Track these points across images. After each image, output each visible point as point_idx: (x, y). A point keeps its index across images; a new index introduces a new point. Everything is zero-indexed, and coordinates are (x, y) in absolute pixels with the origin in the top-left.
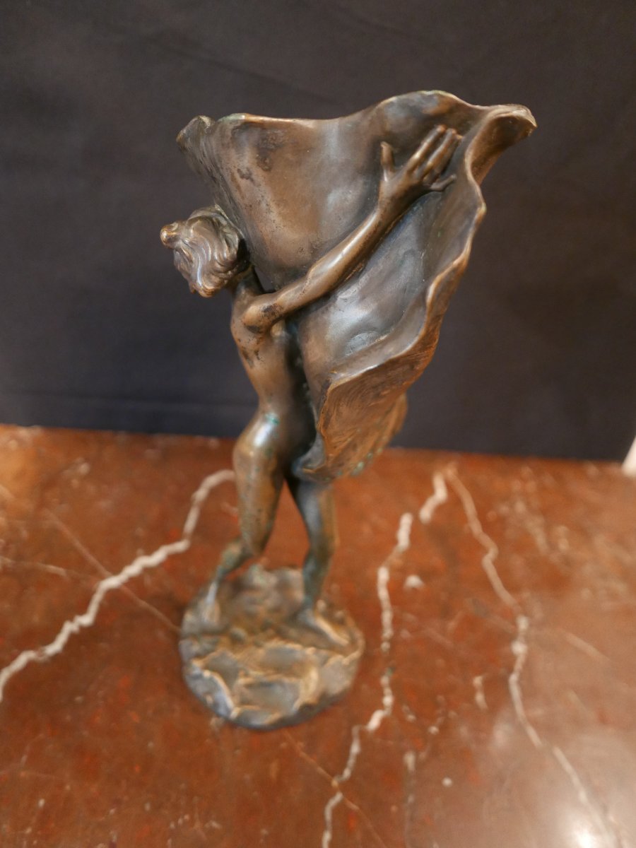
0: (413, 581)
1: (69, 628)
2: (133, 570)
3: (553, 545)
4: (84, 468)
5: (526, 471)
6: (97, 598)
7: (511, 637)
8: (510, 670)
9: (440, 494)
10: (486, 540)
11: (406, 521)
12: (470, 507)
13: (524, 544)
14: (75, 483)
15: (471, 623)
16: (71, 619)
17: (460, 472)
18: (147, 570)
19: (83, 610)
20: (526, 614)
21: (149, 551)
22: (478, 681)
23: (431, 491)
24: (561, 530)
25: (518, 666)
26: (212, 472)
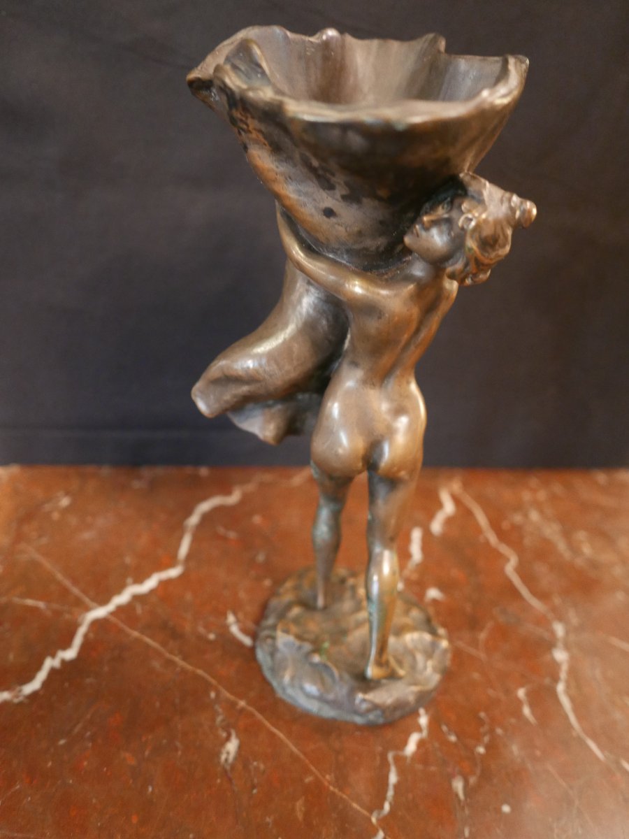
0: (433, 593)
1: (49, 663)
2: (122, 599)
3: (576, 550)
4: (65, 502)
5: (534, 481)
6: (82, 631)
7: (550, 645)
8: (556, 679)
9: (449, 507)
10: (504, 549)
11: (417, 535)
12: (481, 519)
13: (544, 551)
14: (56, 516)
15: (502, 632)
16: (53, 656)
17: (466, 485)
18: (136, 598)
19: (66, 645)
20: (561, 619)
21: (139, 580)
22: (521, 693)
23: (440, 505)
24: (581, 535)
25: (563, 675)
26: (204, 498)
